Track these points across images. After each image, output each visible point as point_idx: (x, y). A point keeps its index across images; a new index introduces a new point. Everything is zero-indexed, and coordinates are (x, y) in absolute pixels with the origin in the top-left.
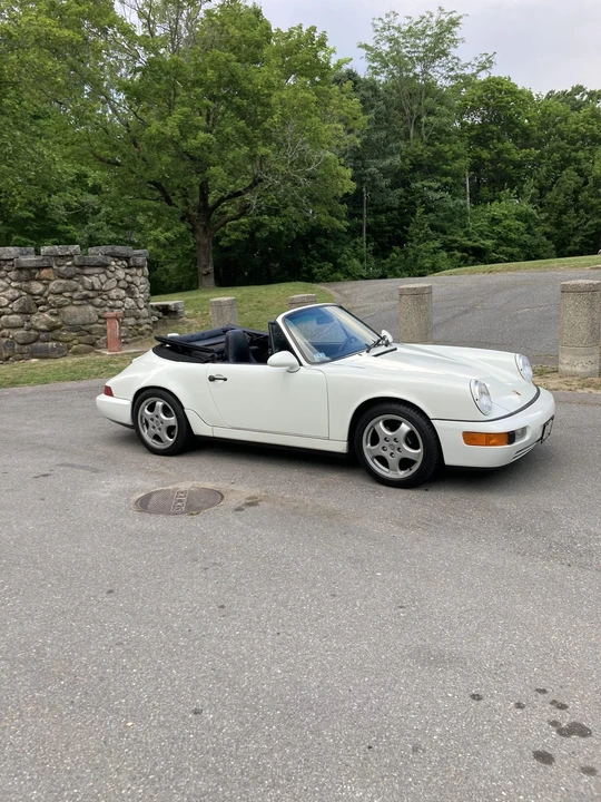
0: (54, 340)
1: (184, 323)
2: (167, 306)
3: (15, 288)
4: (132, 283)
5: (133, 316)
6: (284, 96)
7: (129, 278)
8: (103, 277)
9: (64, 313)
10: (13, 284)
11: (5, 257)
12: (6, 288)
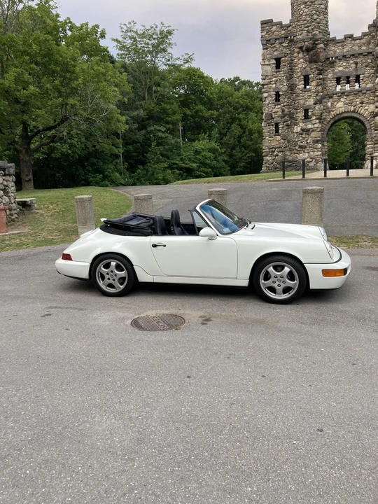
1: (37, 213)
2: (25, 202)
4: (7, 186)
5: (8, 209)
7: (5, 183)
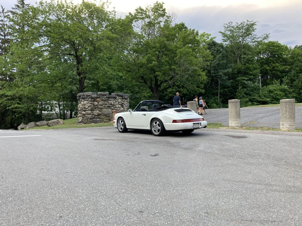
0: (99, 118)
3: (90, 103)
4: (123, 103)
6: (181, 50)
7: (122, 102)
8: (114, 101)
9: (102, 111)
10: (90, 102)
11: (88, 95)
12: (88, 103)
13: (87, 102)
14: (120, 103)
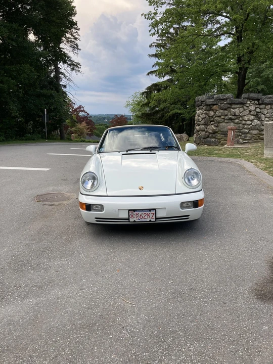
0: (214, 138)
3: (205, 113)
4: (260, 112)
5: (257, 129)
8: (241, 109)
9: (220, 126)
11: (202, 100)
12: (202, 114)
13: (202, 111)
14: (252, 113)
